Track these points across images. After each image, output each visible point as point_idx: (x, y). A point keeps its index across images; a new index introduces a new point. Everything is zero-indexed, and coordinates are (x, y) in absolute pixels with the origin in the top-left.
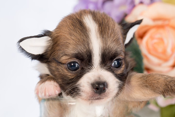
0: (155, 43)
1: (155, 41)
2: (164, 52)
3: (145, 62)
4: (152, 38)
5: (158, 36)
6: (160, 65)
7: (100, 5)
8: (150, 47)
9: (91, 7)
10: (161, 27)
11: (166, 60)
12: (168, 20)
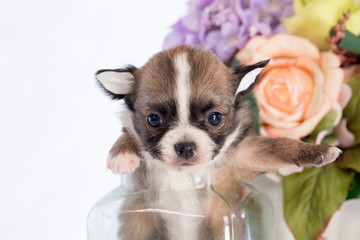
0: (276, 90)
1: (277, 86)
2: (288, 102)
3: (263, 116)
4: (272, 82)
5: (279, 80)
6: (281, 119)
7: (201, 35)
8: (270, 95)
9: (189, 40)
10: (286, 67)
11: (290, 113)
12: (295, 58)
